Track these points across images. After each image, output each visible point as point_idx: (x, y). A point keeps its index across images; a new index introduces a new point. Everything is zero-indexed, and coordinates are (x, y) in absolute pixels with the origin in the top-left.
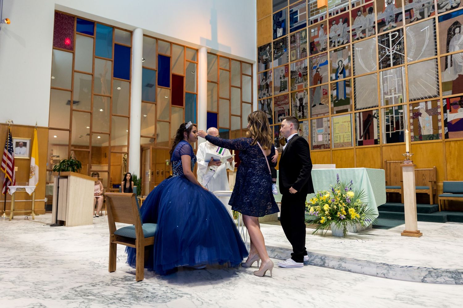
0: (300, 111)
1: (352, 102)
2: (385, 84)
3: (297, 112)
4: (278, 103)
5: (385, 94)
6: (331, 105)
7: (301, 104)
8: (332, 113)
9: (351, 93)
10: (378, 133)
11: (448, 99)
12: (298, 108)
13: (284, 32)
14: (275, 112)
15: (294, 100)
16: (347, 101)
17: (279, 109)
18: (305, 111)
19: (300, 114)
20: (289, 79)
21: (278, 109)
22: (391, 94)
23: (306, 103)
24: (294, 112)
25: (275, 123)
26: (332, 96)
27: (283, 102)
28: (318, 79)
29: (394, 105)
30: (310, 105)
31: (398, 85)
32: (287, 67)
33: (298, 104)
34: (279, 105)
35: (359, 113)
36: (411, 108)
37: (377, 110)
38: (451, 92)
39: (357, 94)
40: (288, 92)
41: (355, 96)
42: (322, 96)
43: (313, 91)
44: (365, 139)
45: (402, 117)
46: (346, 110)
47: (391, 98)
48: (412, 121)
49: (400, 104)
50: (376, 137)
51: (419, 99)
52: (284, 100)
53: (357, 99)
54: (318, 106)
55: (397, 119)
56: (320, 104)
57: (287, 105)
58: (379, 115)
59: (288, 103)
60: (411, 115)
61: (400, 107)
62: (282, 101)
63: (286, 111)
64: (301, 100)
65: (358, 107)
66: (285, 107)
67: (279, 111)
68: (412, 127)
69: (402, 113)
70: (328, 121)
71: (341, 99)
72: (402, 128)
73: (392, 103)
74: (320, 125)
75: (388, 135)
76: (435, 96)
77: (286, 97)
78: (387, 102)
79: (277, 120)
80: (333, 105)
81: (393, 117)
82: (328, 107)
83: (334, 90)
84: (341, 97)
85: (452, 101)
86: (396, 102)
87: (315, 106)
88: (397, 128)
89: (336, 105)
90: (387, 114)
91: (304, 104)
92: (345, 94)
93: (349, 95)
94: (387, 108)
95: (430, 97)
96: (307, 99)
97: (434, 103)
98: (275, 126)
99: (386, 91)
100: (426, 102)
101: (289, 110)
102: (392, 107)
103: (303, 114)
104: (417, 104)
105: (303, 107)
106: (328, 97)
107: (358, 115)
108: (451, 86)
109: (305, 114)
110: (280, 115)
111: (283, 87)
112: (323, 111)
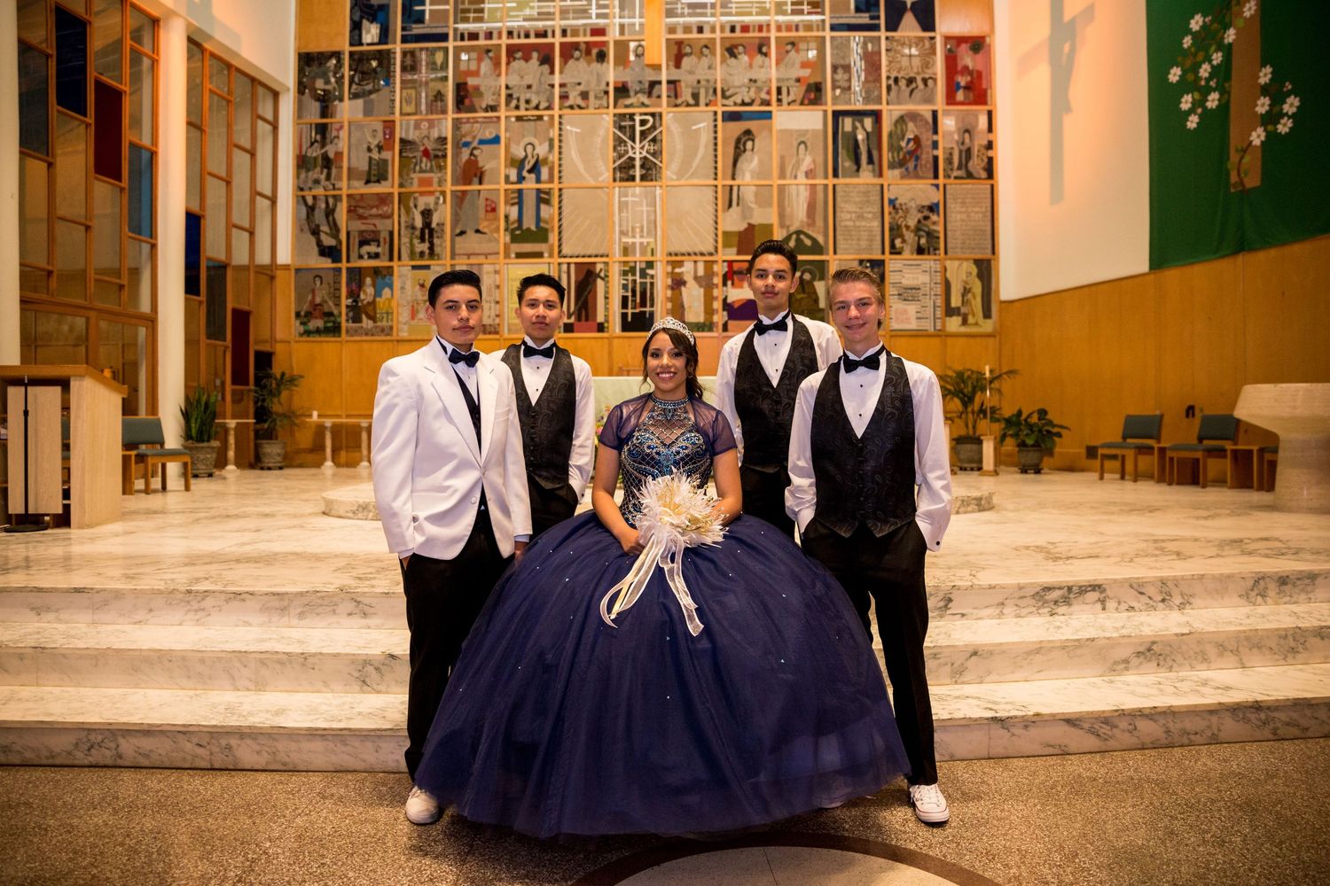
0: (422, 240)
1: (553, 238)
2: (624, 215)
3: (416, 241)
4: (361, 211)
5: (622, 233)
6: (504, 238)
7: (427, 224)
8: (507, 256)
9: (552, 219)
10: (607, 309)
11: (730, 263)
12: (418, 233)
13: (385, 36)
14: (348, 234)
15: (408, 211)
16: (541, 235)
17: (364, 228)
18: (436, 241)
19: (425, 247)
20: (393, 157)
21: (358, 225)
22: (634, 237)
23: (441, 225)
24: (405, 240)
25: (348, 261)
26: (507, 217)
27: (374, 211)
28: (472, 172)
29: (638, 258)
30: (452, 230)
31: (648, 222)
32: (389, 126)
33: (419, 223)
34: (361, 217)
35: (569, 264)
36: (669, 269)
37: (606, 264)
38: (734, 250)
39: (565, 223)
40: (390, 187)
41: (560, 227)
42: (482, 213)
43: (460, 198)
44: (579, 319)
45: (652, 284)
46: (539, 255)
47: (634, 244)
48: (669, 293)
49: (649, 258)
50: (600, 319)
51: (683, 255)
52: (377, 207)
53: (565, 235)
54: (471, 234)
55: (643, 285)
56: (478, 231)
57: (388, 222)
58: (610, 274)
59: (390, 216)
60: (669, 281)
61: (650, 265)
62: (372, 207)
63: (384, 235)
64: (427, 214)
65: (565, 251)
66: (382, 226)
67: (361, 232)
68: (669, 305)
69: (652, 277)
70: (496, 272)
71: (528, 229)
72: (652, 306)
73: (634, 254)
75: (624, 316)
76: (711, 254)
77: (384, 199)
78: (626, 250)
79: (354, 255)
80: (508, 239)
81: (635, 281)
82: (497, 241)
83: (513, 204)
84: (529, 223)
85: (736, 267)
86: (643, 253)
87: (462, 233)
88: (643, 304)
89: (515, 239)
90: (625, 273)
91: (434, 225)
92: (538, 218)
93: (547, 222)
94: (625, 263)
95: (702, 254)
96: (444, 215)
97: (709, 264)
98: (349, 270)
99: (624, 229)
100: (695, 262)
101: (391, 233)
102: (635, 262)
103: (431, 248)
104: (680, 264)
105: (431, 231)
106: (497, 219)
107: (564, 267)
108: (735, 240)
109: (437, 250)
110: (363, 243)
111: (377, 173)
112: (486, 247)
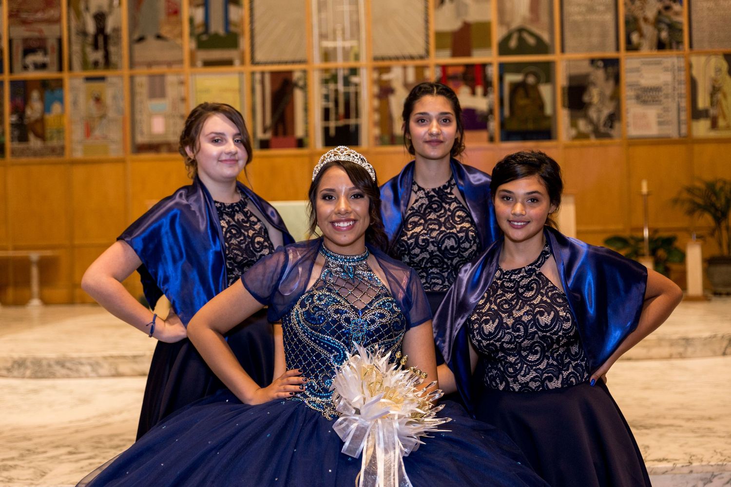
0: (96, 47)
1: (245, 43)
2: (323, 15)
3: (89, 50)
4: (24, 15)
5: (323, 36)
6: (188, 44)
7: (101, 29)
8: (193, 64)
9: (242, 21)
10: (306, 122)
11: (444, 67)
12: (90, 40)
14: (10, 42)
15: (78, 15)
16: (230, 40)
17: (27, 34)
18: (112, 49)
19: (99, 55)
21: (21, 32)
22: (335, 39)
23: (117, 30)
24: (76, 48)
25: (11, 71)
26: (191, 20)
27: (39, 15)
29: (340, 64)
30: (131, 33)
31: (351, 23)
33: (91, 27)
34: (24, 22)
35: (263, 73)
36: (375, 75)
37: (305, 72)
38: (447, 52)
39: (258, 26)
41: (252, 31)
42: (163, 16)
44: (276, 134)
45: (357, 94)
46: (229, 63)
47: (335, 49)
48: (376, 103)
49: (352, 64)
50: (299, 132)
51: (390, 59)
52: (43, 10)
53: (258, 40)
54: (151, 42)
55: (347, 95)
56: (159, 37)
57: (56, 28)
58: (310, 82)
59: (58, 21)
60: (376, 90)
61: (354, 71)
62: (37, 11)
63: (52, 43)
64: (100, 18)
65: (259, 57)
66: (49, 32)
67: (25, 40)
68: (376, 117)
69: (356, 85)
70: (182, 83)
71: (216, 35)
72: (357, 116)
73: (335, 59)
74: (157, 90)
75: (326, 130)
76: (421, 58)
77: (50, 2)
78: (327, 55)
79: (18, 65)
80: (193, 45)
81: (336, 91)
82: (180, 48)
83: (198, 6)
84: (217, 27)
85: (450, 71)
86: (346, 57)
87: (141, 39)
88: (347, 115)
89: (202, 45)
90: (326, 82)
91: (109, 30)
92: (227, 22)
93: (236, 25)
94: (326, 70)
95: (412, 58)
96: (119, 19)
97: (420, 70)
98: (13, 83)
99: (324, 31)
100: (405, 68)
101: (60, 41)
102: (336, 69)
103: (107, 56)
104: (387, 70)
105: (106, 38)
106: (180, 23)
107: (258, 77)
108: (449, 41)
109: (114, 58)
110: (28, 51)
112: (168, 55)
